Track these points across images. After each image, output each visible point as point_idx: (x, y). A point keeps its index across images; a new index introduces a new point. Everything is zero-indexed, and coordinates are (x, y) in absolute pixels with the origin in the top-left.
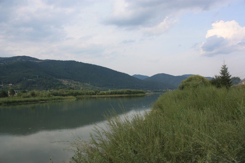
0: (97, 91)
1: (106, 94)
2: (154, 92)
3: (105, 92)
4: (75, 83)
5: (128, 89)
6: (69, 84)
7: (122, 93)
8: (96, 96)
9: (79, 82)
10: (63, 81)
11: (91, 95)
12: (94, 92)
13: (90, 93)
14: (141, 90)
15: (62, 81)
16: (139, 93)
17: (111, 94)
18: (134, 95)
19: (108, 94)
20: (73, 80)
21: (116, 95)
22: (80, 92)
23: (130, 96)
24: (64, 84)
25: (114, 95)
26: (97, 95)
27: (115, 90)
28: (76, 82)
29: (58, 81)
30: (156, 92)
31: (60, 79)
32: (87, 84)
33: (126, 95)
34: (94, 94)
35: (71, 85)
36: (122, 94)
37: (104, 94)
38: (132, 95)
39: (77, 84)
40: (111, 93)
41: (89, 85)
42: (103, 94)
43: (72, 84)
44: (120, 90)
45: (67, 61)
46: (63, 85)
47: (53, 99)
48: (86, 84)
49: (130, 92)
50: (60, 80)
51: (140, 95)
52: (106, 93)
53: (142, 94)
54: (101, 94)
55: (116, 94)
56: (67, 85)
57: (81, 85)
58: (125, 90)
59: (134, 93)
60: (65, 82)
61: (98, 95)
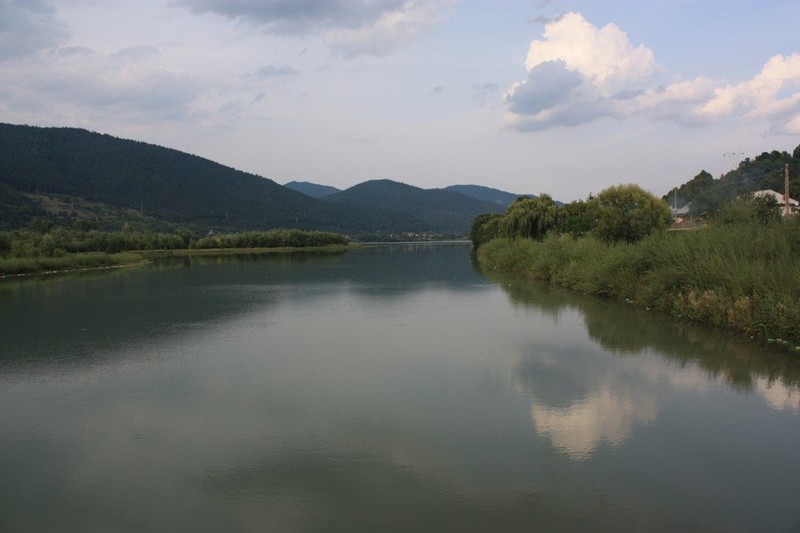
0: (189, 236)
1: (223, 247)
2: (360, 240)
3: (218, 240)
4: (89, 209)
5: (294, 230)
6: (69, 212)
7: (274, 243)
8: (189, 252)
9: (101, 205)
10: (46, 199)
11: (169, 248)
12: (180, 238)
13: (166, 241)
14: (334, 235)
15: (41, 201)
16: (329, 243)
17: (238, 246)
18: (315, 248)
19: (228, 244)
20: (80, 199)
21: (257, 250)
22: (131, 240)
23: (303, 252)
24: (49, 209)
25: (248, 250)
26: (190, 250)
27: (253, 233)
28: (94, 204)
29: (26, 199)
30: (369, 241)
31: (32, 191)
32: (134, 211)
33: (290, 249)
34: (178, 246)
35: (75, 215)
36: (274, 246)
37: (215, 245)
38: (308, 249)
39: (97, 211)
40: (240, 244)
41: (139, 214)
42: (211, 245)
43: (79, 212)
44: (270, 234)
45: (54, 129)
46: (44, 213)
47: (81, 264)
48: (130, 211)
49: (300, 241)
50: (30, 196)
51: (334, 251)
52: (222, 241)
53: (340, 247)
54: (206, 247)
55: (255, 244)
56: (61, 214)
57: (110, 214)
58: (286, 233)
59: (314, 242)
60: (53, 205)
61: (193, 248)
